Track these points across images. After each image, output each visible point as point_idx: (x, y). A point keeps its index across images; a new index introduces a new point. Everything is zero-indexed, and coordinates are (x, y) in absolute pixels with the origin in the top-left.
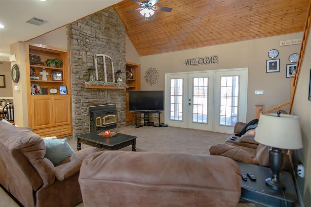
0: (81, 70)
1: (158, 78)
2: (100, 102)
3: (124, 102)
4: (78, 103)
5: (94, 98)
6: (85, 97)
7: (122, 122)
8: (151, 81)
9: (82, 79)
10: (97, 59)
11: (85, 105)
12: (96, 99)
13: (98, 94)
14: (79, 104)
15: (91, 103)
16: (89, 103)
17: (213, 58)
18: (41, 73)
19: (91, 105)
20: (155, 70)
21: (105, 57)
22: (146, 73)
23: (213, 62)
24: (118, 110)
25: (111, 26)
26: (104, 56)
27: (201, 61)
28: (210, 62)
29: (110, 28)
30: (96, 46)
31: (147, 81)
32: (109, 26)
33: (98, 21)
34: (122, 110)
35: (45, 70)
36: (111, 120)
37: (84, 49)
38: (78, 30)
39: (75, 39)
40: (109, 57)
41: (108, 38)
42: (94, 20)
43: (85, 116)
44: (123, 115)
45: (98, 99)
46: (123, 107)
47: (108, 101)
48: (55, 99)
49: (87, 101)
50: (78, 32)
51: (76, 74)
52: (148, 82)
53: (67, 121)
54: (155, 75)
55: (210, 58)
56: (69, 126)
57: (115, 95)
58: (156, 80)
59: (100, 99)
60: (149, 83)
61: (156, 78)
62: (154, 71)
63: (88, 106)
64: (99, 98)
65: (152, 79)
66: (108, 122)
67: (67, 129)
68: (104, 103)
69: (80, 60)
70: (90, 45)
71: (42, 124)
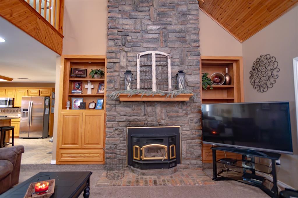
0: (117, 78)
1: (275, 73)
2: (146, 122)
3: (196, 125)
4: (111, 121)
5: (136, 116)
6: (122, 113)
7: (193, 159)
8: (262, 83)
9: (118, 88)
10: (141, 59)
11: (121, 124)
12: (139, 118)
13: (143, 110)
14: (112, 123)
15: (131, 122)
16: (128, 123)
18: (86, 87)
19: (131, 126)
20: (268, 57)
21: (156, 54)
22: (251, 70)
24: (183, 137)
25: (170, 9)
26: (154, 53)
29: (168, 12)
30: (142, 42)
31: (253, 84)
32: (166, 10)
33: (147, 9)
34: (193, 139)
35: (90, 83)
36: (160, 154)
37: (123, 50)
38: (116, 28)
39: (110, 40)
40: (163, 53)
41: (163, 27)
42: (140, 9)
43: (120, 139)
44: (195, 148)
45: (144, 117)
46: (194, 132)
47: (163, 121)
48: (86, 115)
49: (124, 119)
50: (116, 31)
51: (110, 83)
52: (257, 87)
53: (98, 144)
54: (269, 68)
56: (100, 151)
57: (178, 112)
58: (272, 80)
59: (147, 117)
60: (258, 89)
61: (270, 73)
62: (266, 61)
63: (126, 126)
64: (145, 115)
65: (263, 78)
66: (154, 156)
67: (98, 155)
68: (155, 123)
69: (117, 65)
70: (132, 43)
71: (70, 143)
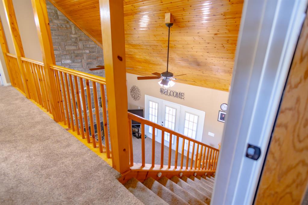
17: (180, 94)
20: (138, 88)
22: (131, 89)
23: (180, 97)
25: (93, 60)
27: (172, 93)
28: (178, 97)
31: (132, 96)
32: (91, 60)
55: (178, 93)
58: (139, 98)
60: (134, 98)
62: (137, 90)
65: (136, 96)
